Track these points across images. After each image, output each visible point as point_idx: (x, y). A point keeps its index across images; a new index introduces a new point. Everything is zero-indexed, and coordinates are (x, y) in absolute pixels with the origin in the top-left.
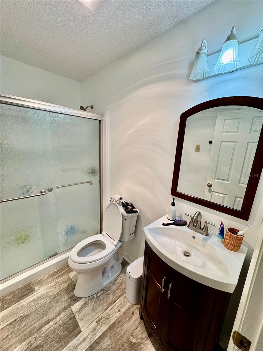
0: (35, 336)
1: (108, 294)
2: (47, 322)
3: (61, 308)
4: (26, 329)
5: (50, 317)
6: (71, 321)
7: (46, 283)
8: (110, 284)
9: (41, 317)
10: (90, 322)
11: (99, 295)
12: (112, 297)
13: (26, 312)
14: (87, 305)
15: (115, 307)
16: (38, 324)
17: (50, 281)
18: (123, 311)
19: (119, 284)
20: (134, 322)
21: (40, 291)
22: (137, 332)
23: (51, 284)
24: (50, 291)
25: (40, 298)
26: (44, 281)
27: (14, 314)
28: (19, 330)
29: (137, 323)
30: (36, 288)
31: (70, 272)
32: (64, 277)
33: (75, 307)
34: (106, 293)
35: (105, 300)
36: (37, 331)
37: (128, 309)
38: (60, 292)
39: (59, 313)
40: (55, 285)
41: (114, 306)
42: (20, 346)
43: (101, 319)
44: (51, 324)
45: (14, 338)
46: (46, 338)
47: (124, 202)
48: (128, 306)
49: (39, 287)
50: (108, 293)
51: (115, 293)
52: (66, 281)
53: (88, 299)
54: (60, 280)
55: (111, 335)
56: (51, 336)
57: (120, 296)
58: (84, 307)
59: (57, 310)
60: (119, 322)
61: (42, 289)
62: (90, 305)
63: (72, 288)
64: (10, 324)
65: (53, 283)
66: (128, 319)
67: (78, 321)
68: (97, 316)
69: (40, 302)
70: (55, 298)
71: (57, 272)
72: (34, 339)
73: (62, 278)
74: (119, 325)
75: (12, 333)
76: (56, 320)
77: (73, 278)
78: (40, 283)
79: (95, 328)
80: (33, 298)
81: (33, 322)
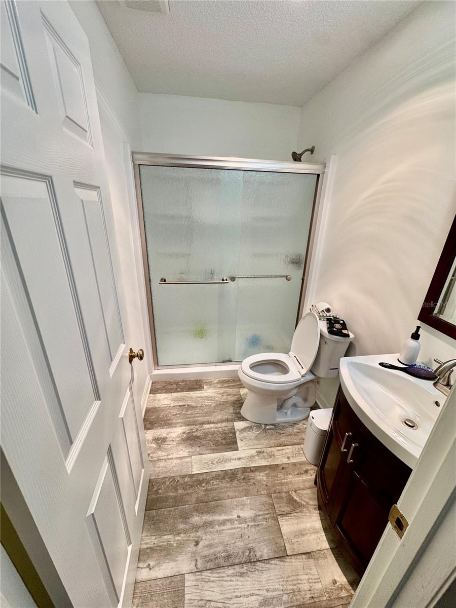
0: (197, 427)
1: (280, 434)
2: (209, 423)
3: (225, 417)
4: (190, 418)
5: (212, 420)
6: (231, 435)
7: (215, 387)
8: (286, 425)
9: (205, 415)
10: (250, 447)
11: (268, 427)
12: (283, 439)
13: (193, 404)
14: (251, 430)
15: (284, 452)
16: (200, 419)
17: (219, 386)
18: (293, 460)
19: (299, 431)
20: (304, 481)
21: (208, 392)
22: (303, 492)
23: (219, 390)
24: (217, 397)
25: (207, 398)
26: (213, 384)
27: (184, 399)
28: (184, 414)
29: (308, 484)
30: (205, 387)
31: (241, 388)
32: (233, 389)
33: (239, 425)
34: (278, 431)
35: (274, 436)
36: (199, 424)
37: (301, 464)
38: (227, 402)
39: (222, 421)
40: (223, 393)
41: (283, 449)
42: (184, 428)
43: (263, 452)
44: (212, 426)
45: (181, 419)
46: (206, 434)
47: (331, 316)
48: (301, 460)
49: (208, 388)
50: (280, 431)
51: (289, 437)
52: (235, 395)
53: (254, 424)
54: (230, 390)
55: (269, 474)
56: (210, 436)
57: (295, 444)
58: (247, 430)
59: (220, 417)
60: (283, 468)
61: (210, 391)
62: (254, 432)
63: (239, 405)
64: (180, 406)
65: (222, 391)
66: (296, 473)
67: (238, 439)
68: (258, 446)
69: (206, 401)
70: (221, 405)
71: (228, 381)
72: (195, 429)
73: (231, 390)
74: (282, 471)
75: (180, 414)
76: (217, 425)
77: (243, 395)
78: (210, 384)
79: (253, 456)
80: (201, 394)
81: (197, 415)
